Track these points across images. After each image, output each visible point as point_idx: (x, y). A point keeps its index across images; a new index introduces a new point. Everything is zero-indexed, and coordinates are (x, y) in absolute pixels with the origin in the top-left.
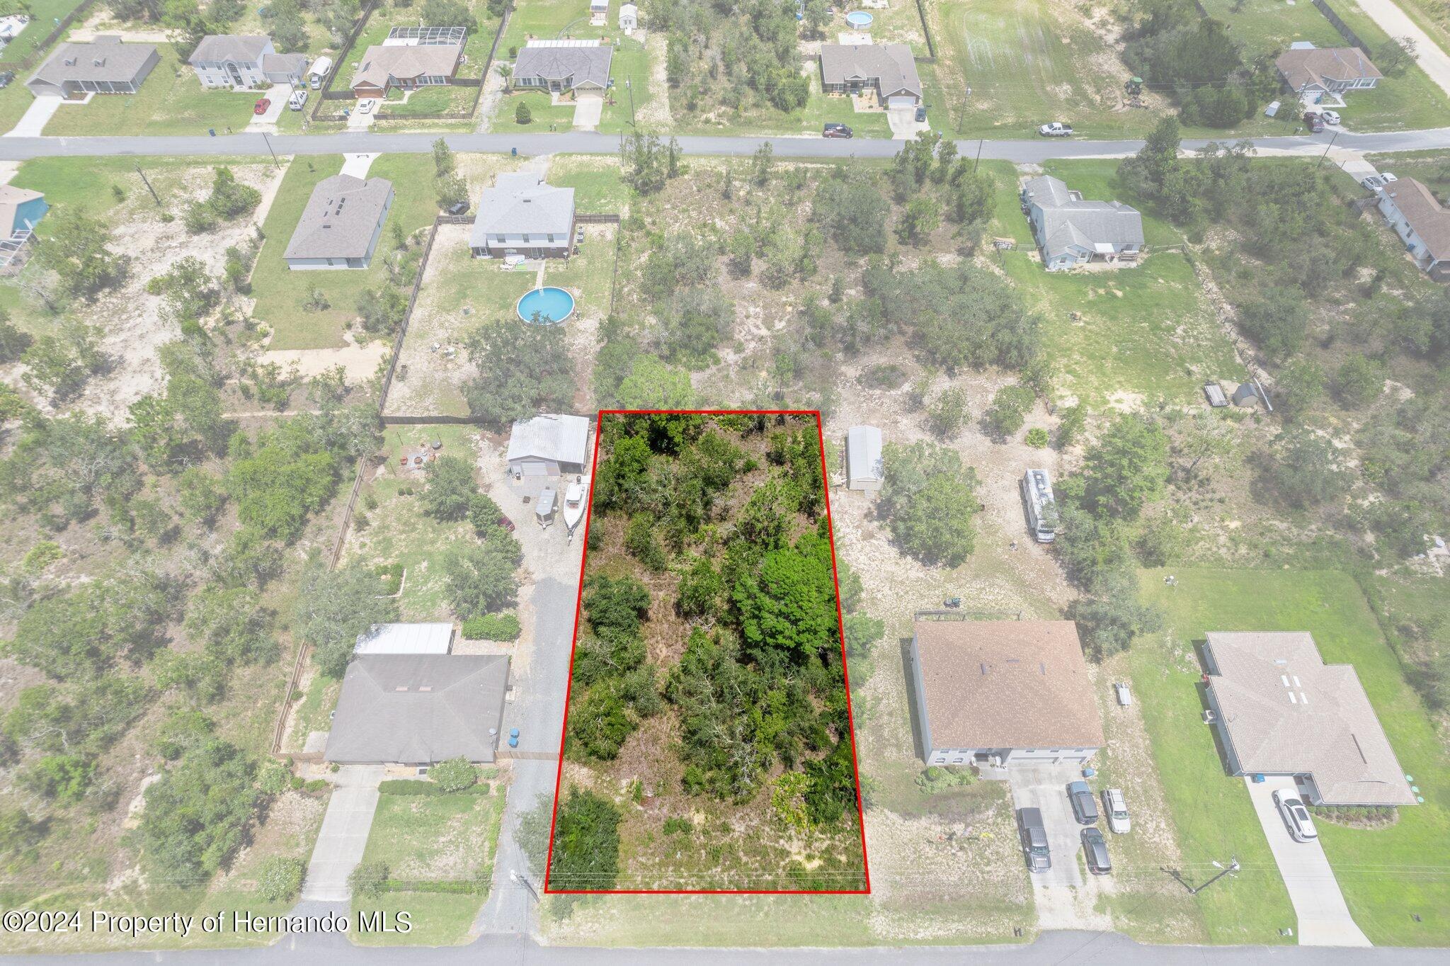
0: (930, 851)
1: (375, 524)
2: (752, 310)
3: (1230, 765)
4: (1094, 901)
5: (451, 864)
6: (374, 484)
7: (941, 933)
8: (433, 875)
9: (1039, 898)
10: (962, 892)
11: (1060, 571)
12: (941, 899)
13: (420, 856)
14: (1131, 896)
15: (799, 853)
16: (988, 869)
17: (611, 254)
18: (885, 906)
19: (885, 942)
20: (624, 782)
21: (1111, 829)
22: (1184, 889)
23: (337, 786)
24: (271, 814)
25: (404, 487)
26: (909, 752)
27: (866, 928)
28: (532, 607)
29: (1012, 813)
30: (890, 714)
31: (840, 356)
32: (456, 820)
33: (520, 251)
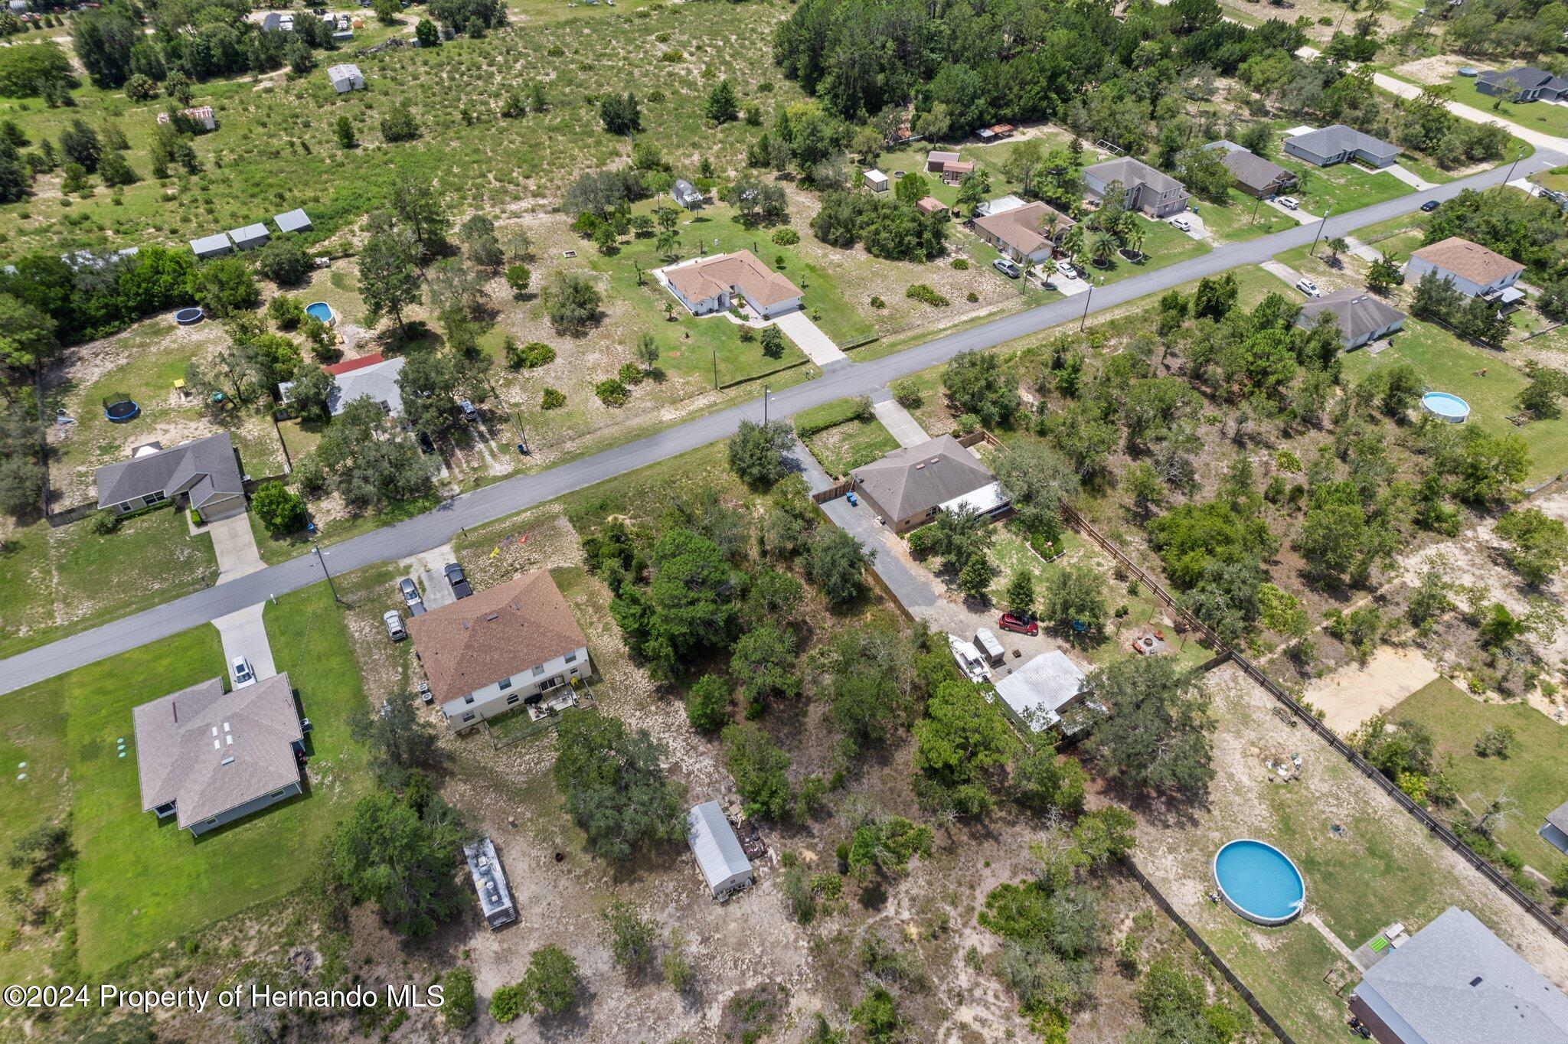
0: (535, 556)
1: (1112, 582)
4: (412, 569)
5: (831, 439)
6: (1157, 609)
7: (515, 518)
8: (835, 430)
9: (452, 556)
12: (519, 533)
13: (851, 436)
14: (385, 582)
15: (623, 519)
18: (555, 517)
19: (550, 501)
22: (345, 600)
24: (953, 420)
28: (923, 579)
30: (591, 624)
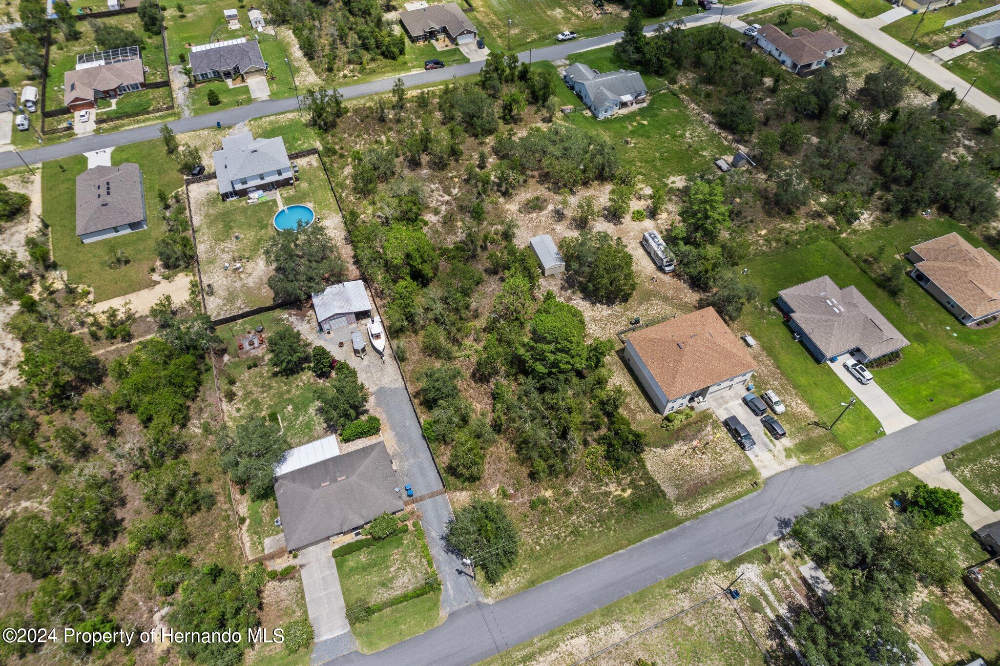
0: (687, 461)
1: (240, 393)
2: (433, 186)
3: (817, 357)
4: (784, 454)
5: (407, 581)
6: (226, 368)
7: (714, 502)
8: (398, 592)
9: (756, 463)
10: (715, 476)
11: (685, 285)
12: (706, 484)
13: (383, 585)
14: (801, 444)
15: (617, 490)
16: (722, 458)
17: (322, 174)
18: (679, 500)
19: (687, 519)
20: (492, 491)
21: (775, 413)
22: (824, 430)
23: (301, 566)
24: (264, 601)
25: (251, 363)
26: (650, 413)
27: (673, 516)
28: (378, 409)
29: (721, 424)
31: (501, 200)
32: (395, 555)
33: (258, 188)
